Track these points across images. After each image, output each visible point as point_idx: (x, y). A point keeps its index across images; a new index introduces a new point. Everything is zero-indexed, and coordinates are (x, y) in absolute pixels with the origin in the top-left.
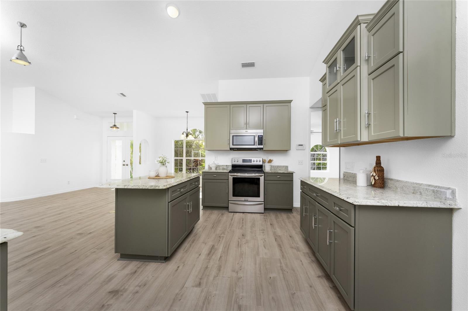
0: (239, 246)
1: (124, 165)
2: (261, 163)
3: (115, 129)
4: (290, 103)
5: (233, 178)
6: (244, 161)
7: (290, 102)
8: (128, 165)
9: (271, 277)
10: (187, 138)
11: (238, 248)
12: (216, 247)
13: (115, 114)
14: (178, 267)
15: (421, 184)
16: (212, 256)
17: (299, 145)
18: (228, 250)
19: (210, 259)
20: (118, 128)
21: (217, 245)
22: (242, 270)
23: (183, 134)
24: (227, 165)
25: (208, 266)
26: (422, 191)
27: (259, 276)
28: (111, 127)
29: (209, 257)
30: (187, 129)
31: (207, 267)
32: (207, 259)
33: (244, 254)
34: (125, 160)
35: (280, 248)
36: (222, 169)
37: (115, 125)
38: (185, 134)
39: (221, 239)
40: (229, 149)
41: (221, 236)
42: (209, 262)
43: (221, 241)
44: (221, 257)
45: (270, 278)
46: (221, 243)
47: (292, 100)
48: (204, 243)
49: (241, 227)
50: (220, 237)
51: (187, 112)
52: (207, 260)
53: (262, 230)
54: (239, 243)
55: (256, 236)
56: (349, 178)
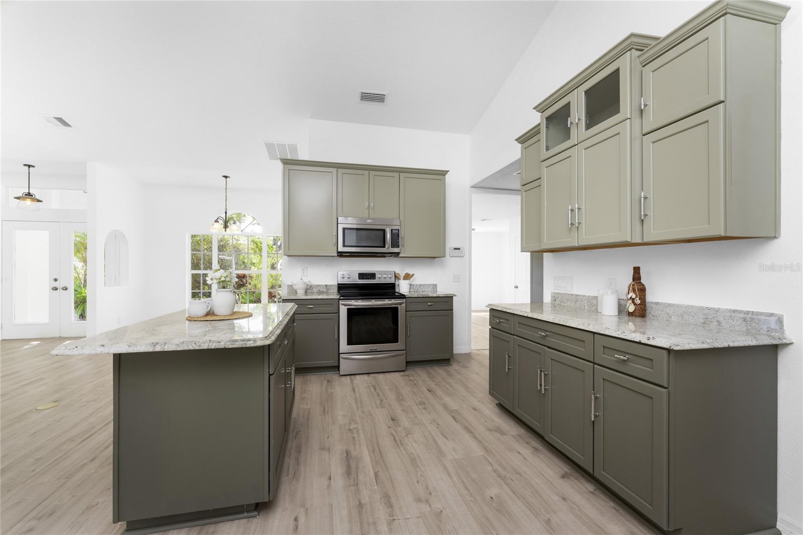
0: (399, 443)
1: (55, 289)
2: (392, 281)
3: (28, 202)
4: (445, 175)
5: (348, 309)
6: (362, 276)
7: (444, 173)
8: (66, 289)
9: (492, 496)
10: (226, 231)
11: (399, 448)
12: (354, 454)
13: (29, 166)
14: (296, 519)
15: (718, 310)
16: (357, 476)
17: (455, 249)
18: (382, 457)
19: (357, 485)
20: (39, 201)
21: (355, 449)
22: (432, 494)
23: (216, 221)
24: (326, 286)
25: (363, 502)
26: (721, 319)
27: (471, 501)
28: (18, 198)
29: (352, 481)
30: (226, 213)
31: (361, 505)
32: (350, 486)
33: (418, 460)
34: (58, 278)
35: (472, 435)
36: (317, 292)
37: (29, 195)
38: (221, 222)
39: (355, 435)
40: (336, 254)
41: (351, 428)
42: (358, 491)
43: (357, 439)
44: (376, 474)
45: (492, 498)
46: (360, 444)
47: (449, 171)
48: (323, 449)
49: (380, 403)
50: (350, 430)
51: (226, 177)
52: (353, 488)
53: (420, 404)
54: (394, 438)
55: (416, 417)
56: (564, 303)
